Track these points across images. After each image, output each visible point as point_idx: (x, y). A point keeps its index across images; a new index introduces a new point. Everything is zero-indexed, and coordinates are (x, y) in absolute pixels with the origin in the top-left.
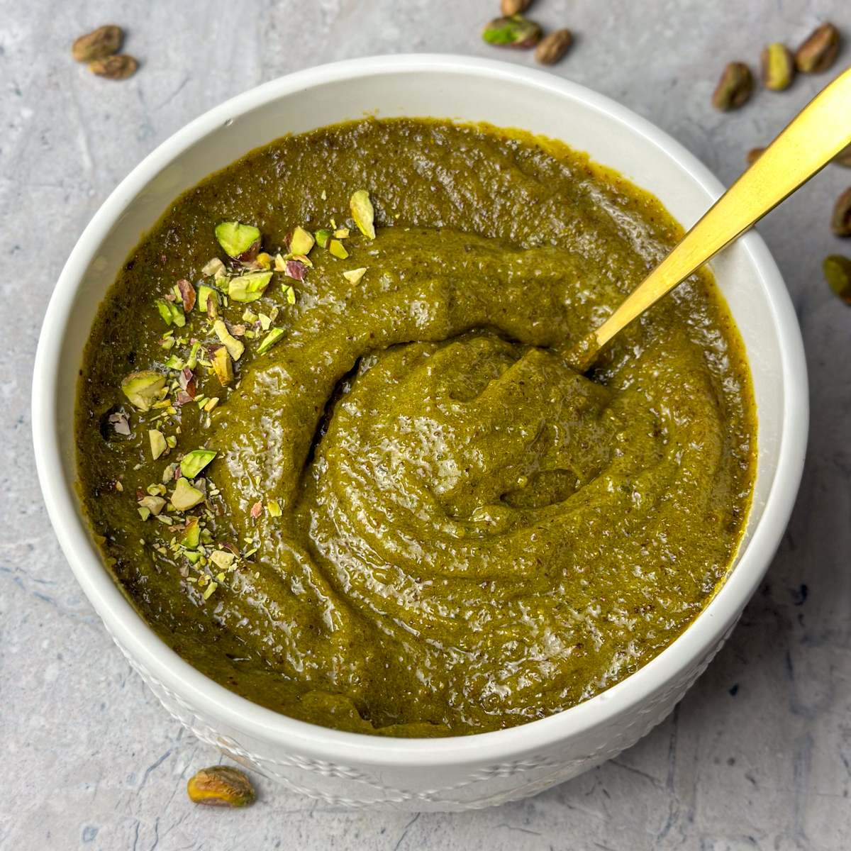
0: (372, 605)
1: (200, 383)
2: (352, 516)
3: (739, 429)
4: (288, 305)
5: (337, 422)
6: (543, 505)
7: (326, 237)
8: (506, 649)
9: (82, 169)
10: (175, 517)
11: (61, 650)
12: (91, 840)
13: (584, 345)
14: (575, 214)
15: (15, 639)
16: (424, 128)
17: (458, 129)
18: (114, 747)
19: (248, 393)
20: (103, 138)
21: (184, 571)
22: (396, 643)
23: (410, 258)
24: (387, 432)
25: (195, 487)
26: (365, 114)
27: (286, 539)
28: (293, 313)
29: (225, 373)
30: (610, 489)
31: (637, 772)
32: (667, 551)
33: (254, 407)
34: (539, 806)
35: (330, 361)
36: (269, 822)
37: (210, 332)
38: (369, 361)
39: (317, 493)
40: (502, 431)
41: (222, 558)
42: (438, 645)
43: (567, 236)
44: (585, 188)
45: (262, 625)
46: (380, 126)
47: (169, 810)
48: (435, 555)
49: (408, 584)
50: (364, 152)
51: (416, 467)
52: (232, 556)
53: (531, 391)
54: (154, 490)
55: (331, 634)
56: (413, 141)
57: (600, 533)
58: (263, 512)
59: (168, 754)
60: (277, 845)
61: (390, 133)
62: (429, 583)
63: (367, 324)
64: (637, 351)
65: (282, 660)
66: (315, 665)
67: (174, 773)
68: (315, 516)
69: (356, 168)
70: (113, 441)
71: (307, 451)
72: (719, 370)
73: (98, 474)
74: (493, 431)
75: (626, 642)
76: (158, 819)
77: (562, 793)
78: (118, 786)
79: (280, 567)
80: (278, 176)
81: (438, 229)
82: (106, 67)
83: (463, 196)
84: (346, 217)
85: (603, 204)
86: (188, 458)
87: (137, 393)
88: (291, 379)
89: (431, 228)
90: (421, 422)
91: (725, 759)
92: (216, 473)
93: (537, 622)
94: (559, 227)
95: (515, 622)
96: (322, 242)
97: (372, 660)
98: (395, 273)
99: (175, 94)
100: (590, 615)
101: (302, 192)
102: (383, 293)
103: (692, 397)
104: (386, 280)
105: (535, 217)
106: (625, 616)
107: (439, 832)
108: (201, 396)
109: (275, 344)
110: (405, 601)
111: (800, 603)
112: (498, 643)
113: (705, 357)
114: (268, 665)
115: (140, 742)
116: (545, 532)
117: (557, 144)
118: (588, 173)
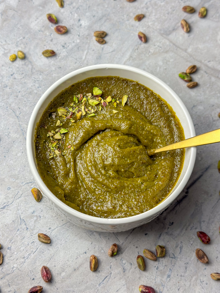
0: (80, 177)
1: (73, 116)
2: (86, 158)
3: (172, 184)
4: (99, 110)
5: (94, 138)
6: (124, 177)
7: (114, 101)
8: (100, 200)
9: (82, 58)
10: (54, 139)
11: (23, 151)
12: (9, 190)
13: (152, 151)
14: (167, 124)
15: (16, 144)
16: (147, 89)
17: (153, 93)
18: (23, 175)
19: (81, 123)
20: (90, 54)
21: (49, 150)
22: (80, 187)
23: (128, 114)
24: (102, 146)
25: (61, 136)
26: (136, 80)
27: (71, 155)
28: (99, 112)
29: (79, 117)
30: (139, 182)
31: (117, 238)
32: (142, 200)
33: (80, 127)
34: (95, 233)
35: (100, 126)
36: (42, 206)
37: (81, 107)
38: (108, 130)
39: (83, 150)
40: (124, 158)
41: (57, 152)
42: (88, 192)
43: (163, 127)
44: (172, 119)
45: (57, 169)
46: (138, 84)
47: (26, 193)
48: (97, 175)
49: (89, 177)
50: (132, 88)
51: (103, 156)
52: (59, 153)
53: (135, 154)
54: (52, 132)
55: (69, 178)
56: (143, 91)
57: (131, 189)
58: (70, 148)
59: (32, 182)
60: (42, 211)
61: (139, 87)
62: (93, 179)
63: (111, 123)
64: (163, 158)
65: (57, 178)
66: (62, 182)
67: (31, 187)
68: (80, 154)
69: (128, 90)
70: (50, 118)
71: (86, 141)
72: (176, 171)
73: (43, 123)
74: (122, 157)
75: (123, 212)
76: (23, 193)
77: (100, 234)
78: (19, 183)
79: (67, 160)
80: (112, 83)
81: (137, 111)
82: (99, 40)
83: (147, 107)
84: (121, 99)
85: (173, 125)
86: (62, 129)
87: (60, 111)
88: (90, 125)
89: (136, 110)
90: (110, 148)
91: (136, 246)
92: (66, 135)
93: (109, 199)
94: (162, 124)
95: (105, 196)
96: (113, 101)
97: (74, 187)
98: (123, 116)
99: (109, 53)
100: (119, 203)
101: (115, 89)
102: (119, 118)
103: (166, 173)
104: (120, 116)
105: (158, 119)
106: (125, 207)
107: (73, 227)
108: (72, 119)
109: (92, 117)
110: (87, 180)
111: (170, 225)
112: (99, 198)
113: (175, 166)
114: (54, 177)
115: (28, 177)
116: (121, 182)
117: (171, 107)
118: (174, 117)
